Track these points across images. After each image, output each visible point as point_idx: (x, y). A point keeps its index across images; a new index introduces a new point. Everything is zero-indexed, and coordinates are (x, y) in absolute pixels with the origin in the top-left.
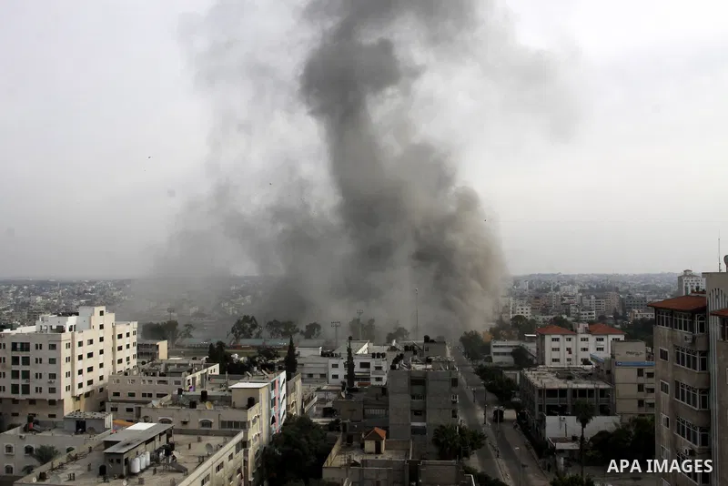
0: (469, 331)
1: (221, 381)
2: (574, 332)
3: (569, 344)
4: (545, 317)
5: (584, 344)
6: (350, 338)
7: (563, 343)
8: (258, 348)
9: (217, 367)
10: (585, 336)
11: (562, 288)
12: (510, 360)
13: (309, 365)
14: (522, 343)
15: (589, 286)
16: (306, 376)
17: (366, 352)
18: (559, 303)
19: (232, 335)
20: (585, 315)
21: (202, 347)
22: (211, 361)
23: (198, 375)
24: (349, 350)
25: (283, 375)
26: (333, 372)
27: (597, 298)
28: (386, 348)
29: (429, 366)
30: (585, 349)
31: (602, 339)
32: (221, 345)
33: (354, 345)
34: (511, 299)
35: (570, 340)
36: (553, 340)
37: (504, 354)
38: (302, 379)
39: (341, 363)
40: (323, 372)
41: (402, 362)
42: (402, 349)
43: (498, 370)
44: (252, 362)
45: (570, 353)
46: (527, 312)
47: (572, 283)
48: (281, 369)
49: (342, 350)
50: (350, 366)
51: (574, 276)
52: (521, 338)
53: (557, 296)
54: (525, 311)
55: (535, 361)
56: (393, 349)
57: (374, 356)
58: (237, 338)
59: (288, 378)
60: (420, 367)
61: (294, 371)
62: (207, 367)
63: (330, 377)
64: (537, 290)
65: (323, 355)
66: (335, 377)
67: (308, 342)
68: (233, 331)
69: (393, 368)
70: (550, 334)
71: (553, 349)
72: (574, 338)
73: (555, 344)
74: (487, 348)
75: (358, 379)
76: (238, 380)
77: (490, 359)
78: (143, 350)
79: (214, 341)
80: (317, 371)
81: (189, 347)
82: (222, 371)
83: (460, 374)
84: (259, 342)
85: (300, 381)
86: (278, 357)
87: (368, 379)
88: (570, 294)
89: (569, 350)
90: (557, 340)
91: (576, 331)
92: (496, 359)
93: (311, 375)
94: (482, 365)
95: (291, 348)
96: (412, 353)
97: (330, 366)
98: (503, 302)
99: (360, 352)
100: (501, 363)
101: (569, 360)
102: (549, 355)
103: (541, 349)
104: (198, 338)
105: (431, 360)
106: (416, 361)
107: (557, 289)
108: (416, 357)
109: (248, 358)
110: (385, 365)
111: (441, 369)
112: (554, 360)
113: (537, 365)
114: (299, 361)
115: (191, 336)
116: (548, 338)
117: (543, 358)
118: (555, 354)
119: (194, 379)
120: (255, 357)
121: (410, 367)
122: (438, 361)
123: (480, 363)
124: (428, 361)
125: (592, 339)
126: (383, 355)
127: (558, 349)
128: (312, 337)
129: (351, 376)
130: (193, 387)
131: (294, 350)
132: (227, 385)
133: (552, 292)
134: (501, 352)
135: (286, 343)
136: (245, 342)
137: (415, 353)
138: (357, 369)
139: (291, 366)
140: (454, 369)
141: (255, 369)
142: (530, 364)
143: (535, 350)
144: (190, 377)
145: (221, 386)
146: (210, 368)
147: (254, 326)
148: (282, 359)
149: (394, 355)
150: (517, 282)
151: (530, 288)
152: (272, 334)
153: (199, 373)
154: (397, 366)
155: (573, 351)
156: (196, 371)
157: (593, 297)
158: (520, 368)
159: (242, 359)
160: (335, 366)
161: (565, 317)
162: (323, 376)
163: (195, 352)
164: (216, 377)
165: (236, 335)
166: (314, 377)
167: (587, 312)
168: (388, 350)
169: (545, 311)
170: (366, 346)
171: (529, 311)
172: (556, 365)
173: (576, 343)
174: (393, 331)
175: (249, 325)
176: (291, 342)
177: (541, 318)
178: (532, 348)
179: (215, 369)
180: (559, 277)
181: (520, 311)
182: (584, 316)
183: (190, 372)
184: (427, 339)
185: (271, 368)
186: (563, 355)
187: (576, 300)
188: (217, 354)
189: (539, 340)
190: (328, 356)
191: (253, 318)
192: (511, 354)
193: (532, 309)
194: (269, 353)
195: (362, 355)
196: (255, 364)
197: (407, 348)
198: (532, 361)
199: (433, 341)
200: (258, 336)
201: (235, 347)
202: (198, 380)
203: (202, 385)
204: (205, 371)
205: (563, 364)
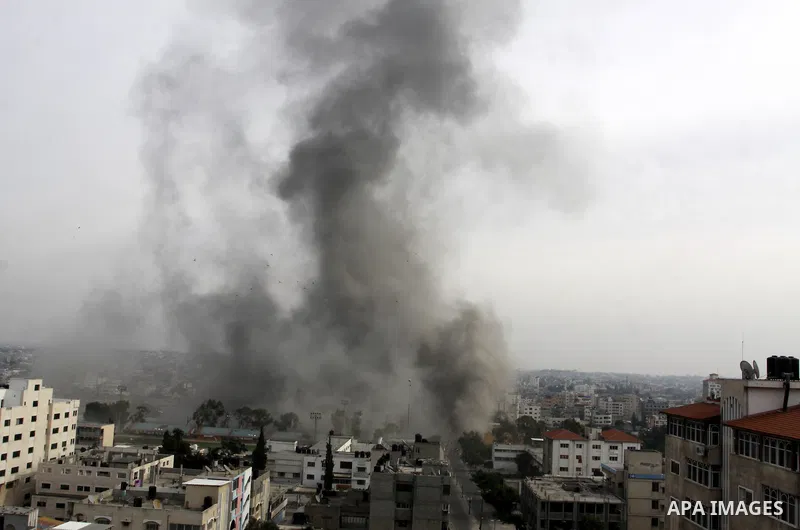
0: (468, 432)
1: (173, 476)
2: (586, 438)
3: (579, 452)
4: (557, 419)
5: (595, 453)
6: (331, 433)
7: (573, 451)
8: (223, 438)
9: (171, 459)
10: (598, 443)
11: (576, 387)
12: (513, 466)
13: (280, 462)
14: (527, 448)
15: (608, 387)
16: (276, 475)
17: (349, 450)
18: (572, 404)
19: (193, 422)
20: (600, 419)
21: (155, 434)
22: (165, 452)
23: (147, 467)
24: (329, 447)
25: (249, 472)
26: (309, 471)
27: (615, 401)
28: (372, 446)
29: (419, 470)
30: (597, 458)
31: (616, 448)
32: (178, 433)
33: (334, 441)
34: (519, 397)
35: (580, 446)
36: (562, 445)
37: (507, 459)
38: (271, 478)
39: (319, 461)
40: (296, 471)
41: (388, 464)
42: (389, 448)
43: (499, 477)
44: (213, 455)
45: (580, 461)
46: (536, 413)
47: (588, 382)
48: (246, 465)
49: (321, 446)
50: (328, 465)
51: (592, 374)
52: (527, 441)
53: (571, 396)
54: (533, 411)
55: (541, 469)
56: (379, 448)
57: (357, 454)
58: (199, 425)
59: (255, 476)
60: (407, 470)
61: (263, 468)
62: (158, 458)
63: (305, 477)
64: (550, 388)
65: (298, 451)
66: (311, 477)
67: (283, 435)
68: (194, 418)
69: (377, 469)
70: (559, 439)
71: (561, 457)
72: (584, 444)
73: (564, 451)
74: (488, 452)
75: (337, 481)
76: (194, 475)
77: (490, 465)
78: (84, 434)
79: (171, 428)
80: (290, 470)
81: (140, 434)
82: (177, 464)
83: (455, 481)
84: (224, 432)
85: (268, 480)
86: (245, 450)
87: (348, 481)
88: (586, 394)
89: (579, 458)
90: (566, 446)
91: (588, 437)
92: (497, 465)
93: (282, 474)
94: (480, 471)
95: (261, 441)
96: (400, 453)
97: (306, 465)
98: (510, 399)
99: (341, 449)
100: (502, 469)
101: (578, 469)
102: (557, 463)
103: (548, 455)
104: (151, 425)
105: (421, 462)
106: (405, 463)
107: (571, 388)
108: (404, 459)
109: (210, 449)
110: (369, 466)
111: (432, 474)
112: (562, 469)
113: (543, 474)
114: (269, 456)
115: (143, 421)
116: (556, 444)
117: (550, 466)
118: (564, 463)
119: (142, 472)
120: (218, 449)
121: (396, 469)
122: (430, 464)
123: (479, 468)
124: (418, 464)
125: (605, 447)
126: (368, 454)
127: (567, 457)
128: (288, 429)
129: (329, 477)
130: (140, 482)
131: (265, 443)
132: (181, 480)
133: (566, 392)
134: (504, 456)
135: (255, 434)
136: (207, 431)
137: (404, 454)
138: (337, 469)
139: (259, 463)
140: (447, 474)
141: (216, 463)
142: (535, 472)
143: (541, 456)
144: (137, 469)
145: (174, 482)
146: (163, 460)
147: (220, 413)
148: (250, 453)
149: (379, 455)
150: (527, 378)
151: (541, 385)
152: (241, 423)
153: (149, 465)
154: (382, 468)
155: (584, 460)
156: (146, 463)
157: (610, 399)
158: (522, 477)
159: (202, 451)
160: (311, 464)
161: (578, 420)
162: (297, 475)
163: (145, 440)
164: (169, 470)
165: (197, 422)
166: (286, 476)
167: (603, 416)
168: (373, 449)
169: (556, 414)
170: (349, 443)
171: (539, 411)
172: (564, 474)
173: (587, 450)
174: (382, 427)
175: (214, 411)
176: (262, 434)
177: (551, 421)
178: (538, 453)
179: (169, 461)
180: (575, 375)
181: (528, 411)
182: (598, 420)
183: (139, 463)
184: (418, 438)
185: (235, 464)
186: (573, 464)
187: (592, 402)
188: (173, 443)
189: (547, 445)
190: (304, 452)
191: (220, 404)
192: (515, 460)
193: (542, 409)
194: (234, 445)
195: (344, 453)
196: (216, 457)
197: (395, 448)
198: (538, 469)
199: (425, 441)
200: (224, 425)
201: (195, 437)
202: (147, 473)
203: (151, 479)
204: (156, 463)
205: (571, 474)
